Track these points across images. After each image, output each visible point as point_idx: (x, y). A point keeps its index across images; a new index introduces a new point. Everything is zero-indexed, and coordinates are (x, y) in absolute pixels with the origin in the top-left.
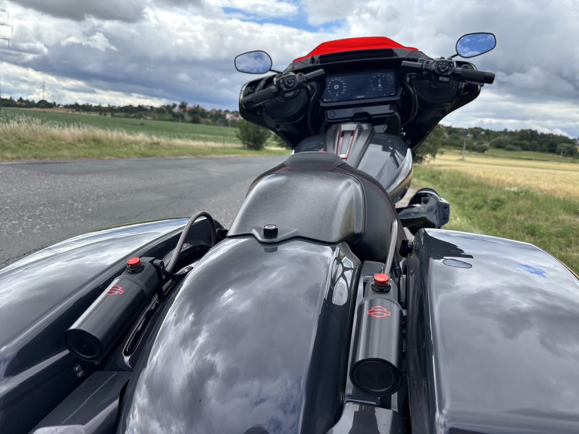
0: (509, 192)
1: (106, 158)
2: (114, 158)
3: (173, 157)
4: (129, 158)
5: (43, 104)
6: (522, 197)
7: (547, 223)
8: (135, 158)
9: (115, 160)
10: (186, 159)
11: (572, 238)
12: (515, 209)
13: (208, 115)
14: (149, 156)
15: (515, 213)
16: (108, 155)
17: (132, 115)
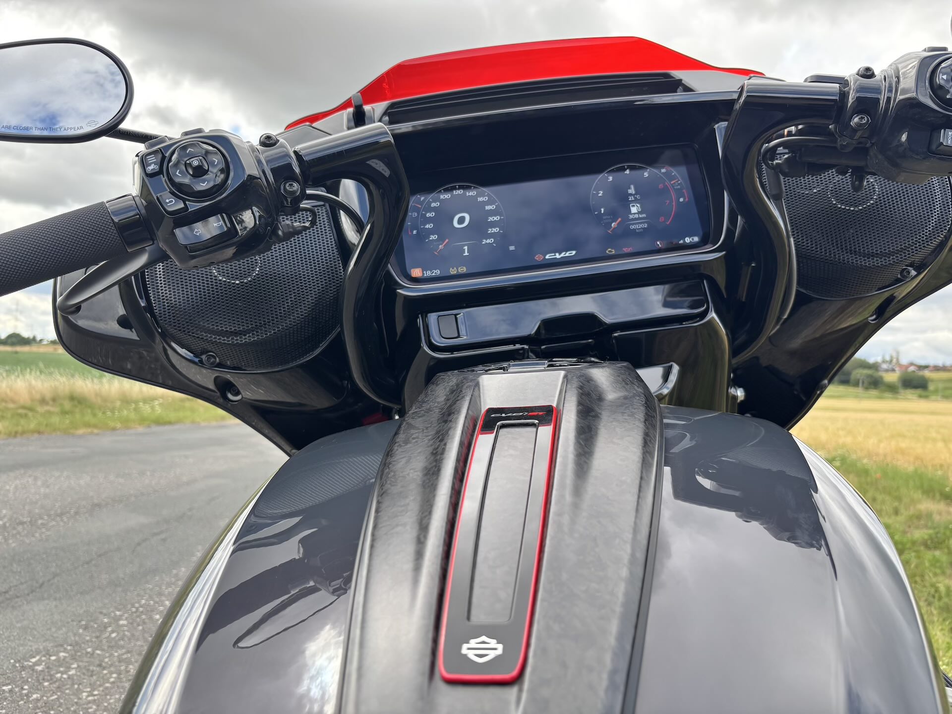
1: (81, 431)
2: (96, 431)
4: (128, 428)
5: (14, 340)
8: (141, 429)
9: (97, 434)
14: (170, 423)
16: (87, 425)
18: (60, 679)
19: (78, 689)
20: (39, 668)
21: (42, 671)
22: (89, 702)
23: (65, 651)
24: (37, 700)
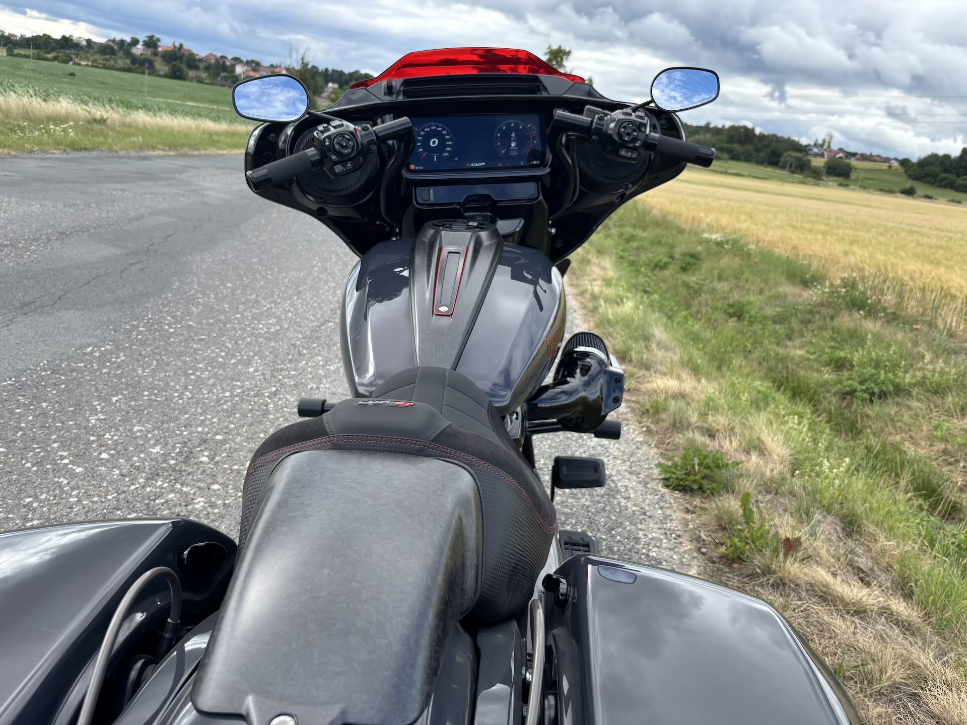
0: (708, 241)
3: (133, 153)
4: (44, 152)
6: (727, 251)
7: (760, 297)
10: (159, 157)
11: (795, 325)
12: (716, 272)
13: (202, 65)
14: (85, 149)
15: (716, 278)
17: (50, 56)
23: (109, 345)
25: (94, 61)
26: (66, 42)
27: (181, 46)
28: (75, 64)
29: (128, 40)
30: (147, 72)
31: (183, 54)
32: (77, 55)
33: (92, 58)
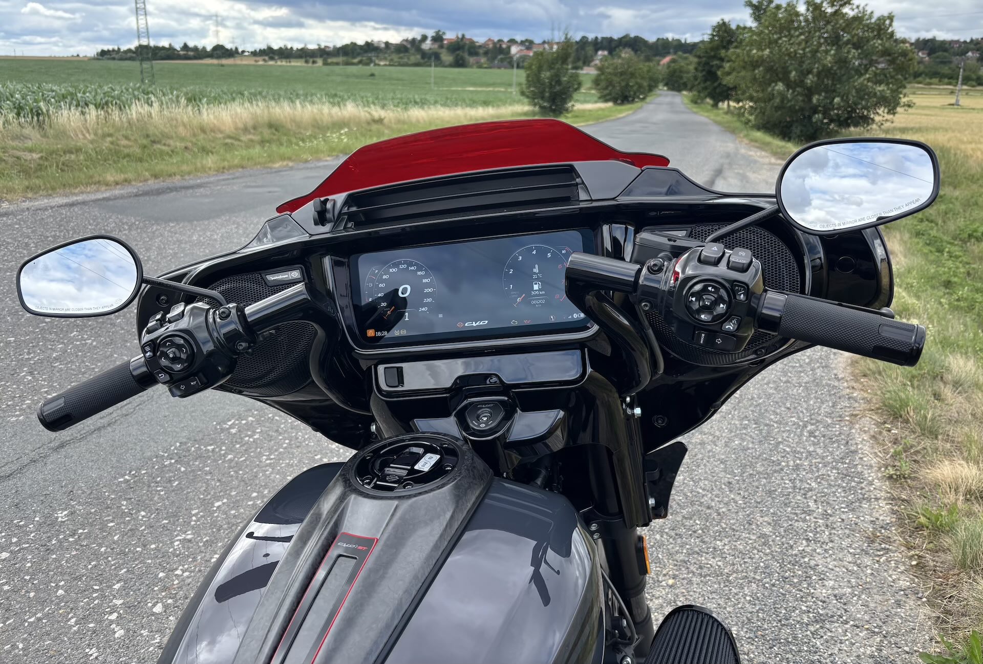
1: (277, 165)
2: (291, 164)
5: (220, 52)
9: (291, 168)
13: (481, 51)
16: (283, 158)
17: (356, 61)
18: (247, 443)
19: (260, 452)
20: (233, 431)
21: (235, 434)
22: (267, 465)
23: (252, 416)
24: (231, 461)
25: (392, 60)
26: (369, 47)
27: (463, 36)
28: (375, 65)
29: (419, 38)
30: (433, 64)
31: (465, 43)
32: (377, 57)
33: (389, 58)
